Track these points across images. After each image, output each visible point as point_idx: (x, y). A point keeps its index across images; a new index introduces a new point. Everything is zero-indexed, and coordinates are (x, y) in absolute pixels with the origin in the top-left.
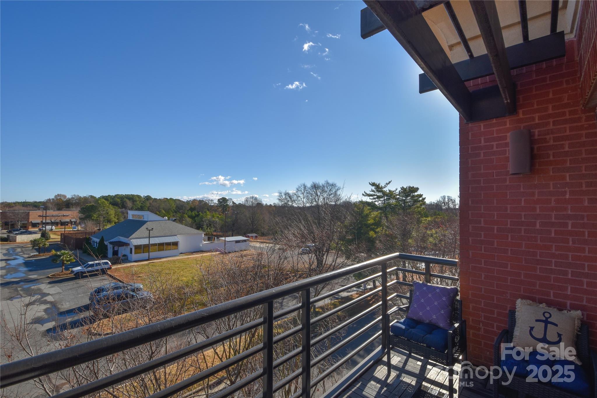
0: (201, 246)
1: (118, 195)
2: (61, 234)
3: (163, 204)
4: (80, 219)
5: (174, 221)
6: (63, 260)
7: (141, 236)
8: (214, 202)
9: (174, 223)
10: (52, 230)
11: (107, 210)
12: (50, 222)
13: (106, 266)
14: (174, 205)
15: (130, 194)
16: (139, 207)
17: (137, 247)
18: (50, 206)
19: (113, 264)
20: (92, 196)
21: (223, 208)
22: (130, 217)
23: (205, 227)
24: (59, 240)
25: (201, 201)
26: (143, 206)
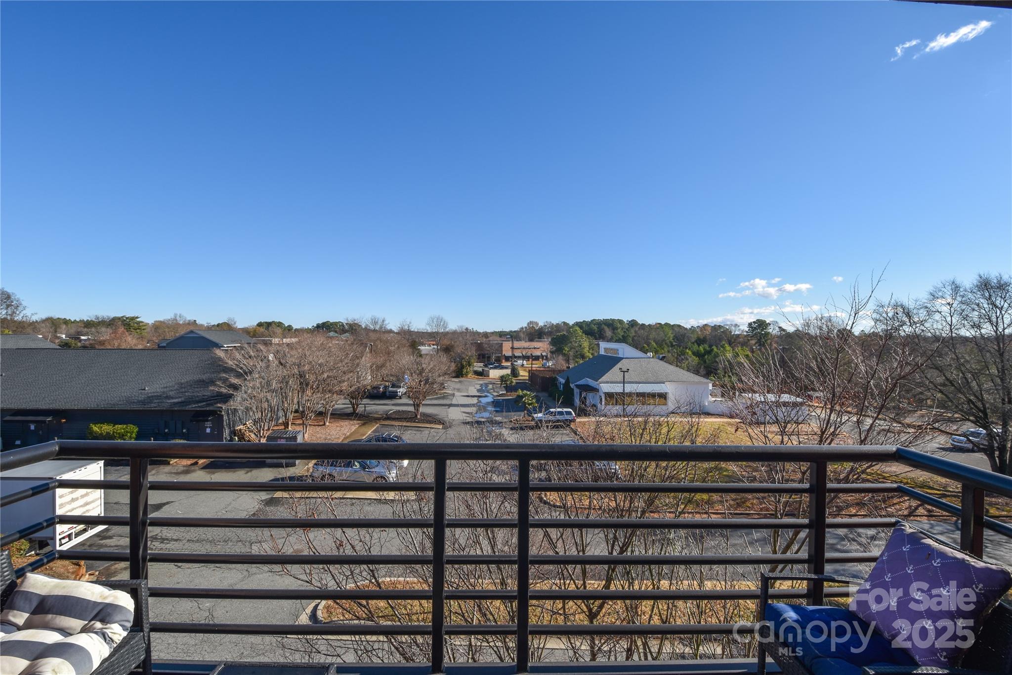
0: (707, 404)
1: (594, 320)
2: (529, 370)
3: (654, 333)
4: (552, 352)
5: (661, 359)
6: (524, 403)
7: (614, 380)
8: (742, 328)
9: (662, 362)
10: (523, 365)
11: (580, 341)
12: (521, 355)
13: (568, 417)
14: (672, 334)
15: (609, 318)
16: (621, 337)
17: (610, 396)
18: (522, 335)
19: (579, 415)
20: (564, 323)
21: (759, 340)
22: (602, 352)
23: (720, 372)
24: (527, 378)
25: (716, 328)
26: (626, 335)
